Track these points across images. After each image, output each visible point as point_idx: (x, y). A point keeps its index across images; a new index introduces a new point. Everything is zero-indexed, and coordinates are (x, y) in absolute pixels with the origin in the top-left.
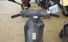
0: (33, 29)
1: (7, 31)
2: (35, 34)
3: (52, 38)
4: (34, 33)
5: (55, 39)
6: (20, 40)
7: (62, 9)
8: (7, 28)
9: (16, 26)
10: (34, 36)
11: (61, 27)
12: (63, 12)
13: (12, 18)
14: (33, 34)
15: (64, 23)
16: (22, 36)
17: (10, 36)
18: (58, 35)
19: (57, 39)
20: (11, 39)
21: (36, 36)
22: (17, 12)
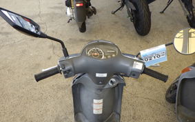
0: (94, 91)
1: (25, 74)
2: (101, 101)
3: (146, 101)
4: (96, 99)
5: (153, 106)
6: (61, 102)
7: (188, 10)
8: (27, 66)
9: (49, 58)
10: (97, 107)
11: (175, 68)
12: (190, 19)
13: (37, 81)
14: (95, 101)
15: (183, 71)
16: (66, 91)
17: (35, 89)
18: (164, 93)
19: (159, 105)
20: (39, 99)
21: (103, 107)
22: (53, 10)
